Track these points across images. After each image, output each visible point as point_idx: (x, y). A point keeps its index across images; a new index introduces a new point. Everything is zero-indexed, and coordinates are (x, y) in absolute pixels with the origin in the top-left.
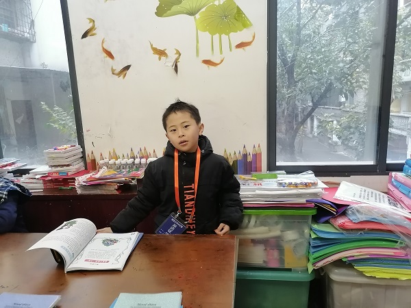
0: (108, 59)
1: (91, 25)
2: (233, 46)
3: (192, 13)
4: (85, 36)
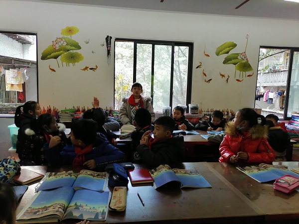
0: (204, 76)
1: (200, 64)
2: (247, 76)
4: (197, 68)
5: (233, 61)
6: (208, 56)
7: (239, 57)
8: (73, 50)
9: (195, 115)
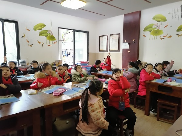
0: (28, 42)
1: (24, 35)
2: (53, 43)
5: (45, 34)
6: (29, 30)
7: (48, 33)
9: (24, 66)
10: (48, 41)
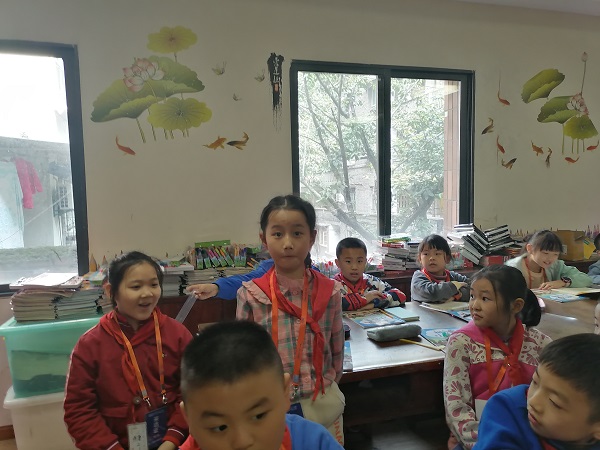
2: (586, 147)
3: (562, 122)
8: (182, 92)
10: (569, 139)
